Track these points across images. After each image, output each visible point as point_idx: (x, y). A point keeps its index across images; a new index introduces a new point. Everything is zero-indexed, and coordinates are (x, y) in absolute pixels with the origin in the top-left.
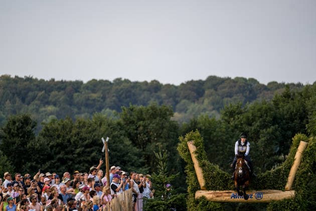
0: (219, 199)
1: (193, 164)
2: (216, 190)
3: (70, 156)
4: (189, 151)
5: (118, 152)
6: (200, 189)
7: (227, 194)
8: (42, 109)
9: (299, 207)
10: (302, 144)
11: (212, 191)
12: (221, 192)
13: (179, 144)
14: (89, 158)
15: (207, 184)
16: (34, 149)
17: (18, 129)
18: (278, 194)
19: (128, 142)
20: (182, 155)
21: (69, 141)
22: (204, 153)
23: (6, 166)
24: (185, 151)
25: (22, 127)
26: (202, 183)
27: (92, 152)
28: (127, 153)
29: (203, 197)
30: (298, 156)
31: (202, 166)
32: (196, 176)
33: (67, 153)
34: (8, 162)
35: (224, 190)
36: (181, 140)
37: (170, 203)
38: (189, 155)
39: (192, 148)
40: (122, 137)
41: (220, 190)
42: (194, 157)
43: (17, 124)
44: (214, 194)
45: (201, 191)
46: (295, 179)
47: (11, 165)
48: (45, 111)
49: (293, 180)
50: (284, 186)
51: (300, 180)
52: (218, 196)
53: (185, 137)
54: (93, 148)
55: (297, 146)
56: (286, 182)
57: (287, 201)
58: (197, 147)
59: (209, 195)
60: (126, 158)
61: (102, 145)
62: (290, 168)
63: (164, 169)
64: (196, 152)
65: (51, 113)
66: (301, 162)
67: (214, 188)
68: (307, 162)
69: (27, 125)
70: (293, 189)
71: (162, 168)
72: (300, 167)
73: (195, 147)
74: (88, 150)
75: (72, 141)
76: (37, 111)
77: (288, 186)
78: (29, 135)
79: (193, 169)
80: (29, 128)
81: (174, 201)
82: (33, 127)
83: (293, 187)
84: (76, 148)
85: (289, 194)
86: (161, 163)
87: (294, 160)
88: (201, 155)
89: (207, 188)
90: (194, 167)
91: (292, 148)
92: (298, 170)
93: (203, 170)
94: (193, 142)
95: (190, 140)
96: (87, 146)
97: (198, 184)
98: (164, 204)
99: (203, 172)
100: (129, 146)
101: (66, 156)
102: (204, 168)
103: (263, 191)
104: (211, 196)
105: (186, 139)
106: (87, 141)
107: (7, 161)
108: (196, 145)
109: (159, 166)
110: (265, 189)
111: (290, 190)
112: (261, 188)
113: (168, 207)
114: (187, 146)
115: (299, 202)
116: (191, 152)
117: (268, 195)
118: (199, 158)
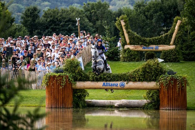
0: (136, 49)
1: (123, 32)
2: (135, 45)
3: (57, 27)
4: (121, 25)
5: (82, 25)
6: (127, 44)
7: (141, 47)
8: (43, 4)
9: (177, 53)
10: (179, 22)
11: (133, 46)
13: (116, 22)
14: (67, 28)
15: (130, 42)
16: (39, 23)
17: (31, 13)
18: (167, 47)
19: (87, 20)
20: (118, 27)
22: (129, 26)
23: (25, 32)
24: (119, 25)
25: (33, 12)
26: (128, 41)
27: (69, 25)
28: (87, 26)
29: (128, 49)
30: (176, 28)
31: (128, 33)
32: (125, 38)
33: (55, 25)
34: (26, 30)
36: (117, 19)
37: (112, 51)
38: (121, 27)
39: (123, 24)
40: (84, 18)
41: (137, 45)
42: (124, 28)
43: (30, 11)
44: (134, 47)
45: (128, 45)
46: (175, 39)
47: (28, 31)
48: (44, 5)
49: (174, 40)
50: (170, 43)
51: (178, 40)
52: (136, 48)
53: (119, 18)
54: (70, 23)
55: (176, 23)
56: (171, 41)
57: (171, 51)
58: (125, 23)
59: (131, 47)
60: (86, 28)
62: (172, 34)
63: (109, 34)
64: (125, 26)
65: (47, 6)
66: (178, 31)
67: (134, 44)
68: (182, 31)
69: (36, 11)
70: (174, 45)
71: (108, 34)
72: (178, 33)
73: (124, 23)
75: (58, 19)
76: (40, 4)
77: (171, 43)
78: (37, 17)
79: (123, 34)
80: (36, 13)
81: (113, 50)
82: (38, 13)
83: (174, 44)
84: (61, 23)
85: (172, 47)
86: (107, 31)
87: (175, 30)
88: (128, 27)
89: (131, 44)
90: (124, 33)
91: (174, 24)
92: (177, 35)
93: (128, 34)
94: (123, 20)
95: (122, 19)
96: (66, 22)
97: (126, 41)
98: (108, 52)
99: (129, 36)
100: (88, 22)
101: (55, 27)
102: (129, 34)
103: (159, 45)
104: (132, 48)
105: (120, 19)
106: (66, 19)
107: (26, 29)
108: (125, 22)
109: (106, 33)
110: (160, 44)
111: (173, 45)
112: (157, 44)
113: (110, 53)
114: (120, 22)
115: (177, 51)
116: (122, 26)
117: (161, 48)
118: (127, 29)
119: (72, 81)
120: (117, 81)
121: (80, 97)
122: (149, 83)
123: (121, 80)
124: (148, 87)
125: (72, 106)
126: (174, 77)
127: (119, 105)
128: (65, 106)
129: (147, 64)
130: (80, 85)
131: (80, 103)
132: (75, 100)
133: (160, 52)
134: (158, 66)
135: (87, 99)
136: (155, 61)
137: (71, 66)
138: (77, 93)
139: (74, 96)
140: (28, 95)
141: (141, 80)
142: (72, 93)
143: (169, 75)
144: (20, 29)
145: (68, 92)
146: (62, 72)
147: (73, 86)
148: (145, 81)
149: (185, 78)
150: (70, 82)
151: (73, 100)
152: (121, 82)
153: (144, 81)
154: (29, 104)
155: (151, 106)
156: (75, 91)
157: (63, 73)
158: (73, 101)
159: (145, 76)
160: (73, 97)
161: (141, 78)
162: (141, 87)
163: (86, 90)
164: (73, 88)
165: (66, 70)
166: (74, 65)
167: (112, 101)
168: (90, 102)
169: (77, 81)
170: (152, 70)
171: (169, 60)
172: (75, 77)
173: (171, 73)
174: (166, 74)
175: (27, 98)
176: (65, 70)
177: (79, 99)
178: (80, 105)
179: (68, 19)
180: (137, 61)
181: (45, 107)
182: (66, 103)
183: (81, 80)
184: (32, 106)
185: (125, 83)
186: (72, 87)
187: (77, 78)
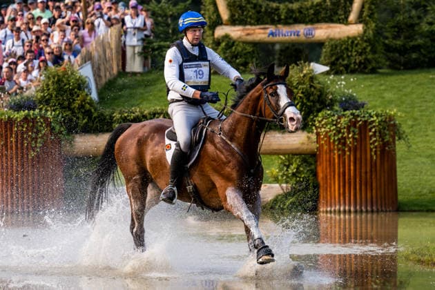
0: (250, 38)
2: (245, 24)
6: (222, 24)
7: (262, 31)
9: (369, 48)
11: (240, 27)
12: (254, 27)
15: (232, 16)
18: (338, 30)
26: (225, 15)
29: (227, 37)
32: (215, 5)
35: (258, 24)
41: (251, 25)
44: (243, 30)
45: (224, 27)
46: (363, 7)
49: (360, 8)
50: (347, 18)
51: (370, 9)
52: (248, 34)
56: (350, 12)
57: (352, 41)
59: (235, 32)
67: (243, 22)
70: (360, 22)
77: (352, 17)
83: (360, 19)
85: (355, 29)
89: (233, 22)
97: (219, 16)
103: (316, 25)
104: (239, 33)
110: (318, 21)
111: (356, 23)
112: (312, 22)
115: (368, 41)
117: (322, 32)
119: (60, 132)
122: (287, 135)
126: (358, 116)
130: (84, 144)
133: (320, 44)
134: (311, 86)
136: (302, 71)
137: (60, 90)
143: (345, 110)
146: (31, 107)
148: (275, 130)
149: (390, 120)
150: (56, 135)
153: (270, 129)
157: (34, 110)
166: (67, 86)
169: (76, 133)
171: (347, 67)
172: (70, 120)
173: (350, 104)
174: (336, 108)
176: (40, 102)
183: (86, 130)
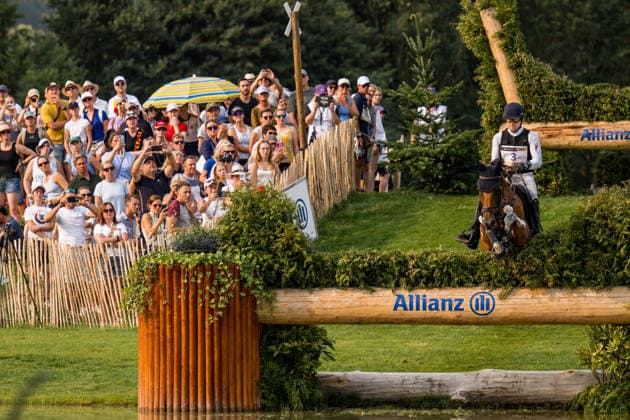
0: (553, 142)
1: (493, 62)
2: (547, 121)
3: (212, 45)
4: (484, 32)
5: (322, 35)
7: (572, 131)
11: (538, 125)
12: (560, 125)
13: (462, 17)
14: (256, 50)
16: (129, 28)
19: (344, 12)
20: (468, 40)
21: (210, 10)
22: (519, 36)
23: (67, 68)
24: (476, 33)
27: (262, 35)
28: (344, 37)
31: (516, 66)
32: (500, 89)
33: (204, 39)
34: (70, 60)
35: (566, 120)
36: (465, 7)
37: (441, 152)
38: (486, 41)
39: (491, 26)
41: (556, 121)
42: (495, 45)
44: (542, 130)
47: (79, 65)
52: (550, 136)
53: (474, 1)
54: (267, 26)
58: (502, 23)
60: (340, 49)
61: (285, 20)
63: (428, 73)
64: (501, 36)
67: (542, 118)
71: (423, 72)
73: (498, 23)
74: (253, 30)
75: (216, 11)
79: (493, 75)
81: (450, 148)
84: (226, 27)
86: (421, 60)
88: (512, 42)
90: (495, 70)
93: (517, 75)
94: (495, 11)
95: (486, 6)
96: (251, 22)
98: (427, 155)
99: (518, 81)
100: (348, 21)
101: (202, 45)
102: (520, 71)
105: (478, 4)
106: (252, 10)
107: (69, 55)
108: (501, 19)
109: (415, 68)
113: (438, 160)
114: (479, 20)
116: (490, 35)
118: (508, 48)
119: (254, 286)
120: (461, 284)
121: (290, 361)
122: (605, 294)
123: (476, 284)
124: (600, 313)
125: (258, 402)
127: (468, 394)
128: (224, 402)
129: (593, 210)
130: (291, 304)
131: (291, 385)
132: (272, 372)
135: (324, 369)
137: (255, 222)
138: (281, 340)
139: (266, 355)
140: (62, 354)
141: (568, 279)
142: (256, 342)
144: (43, 53)
145: (238, 340)
146: (209, 248)
147: (263, 312)
148: (586, 286)
150: (247, 292)
151: (262, 373)
152: (479, 289)
153: (579, 284)
154: (67, 396)
155: (614, 399)
156: (271, 332)
157: (215, 252)
158: (263, 379)
159: (584, 263)
160: (262, 362)
161: (566, 272)
162: (568, 314)
163: (320, 326)
164: (262, 320)
165: (232, 238)
166: (266, 216)
167: (437, 376)
168: (339, 381)
169: (279, 287)
170: (617, 238)
172: (270, 268)
175: (57, 365)
176: (224, 239)
177: (288, 371)
178: (295, 397)
179: (259, 10)
180: (555, 196)
181: (136, 405)
182: (231, 388)
183: (294, 284)
184: (75, 404)
185: (496, 293)
186: (255, 315)
187: (279, 274)
